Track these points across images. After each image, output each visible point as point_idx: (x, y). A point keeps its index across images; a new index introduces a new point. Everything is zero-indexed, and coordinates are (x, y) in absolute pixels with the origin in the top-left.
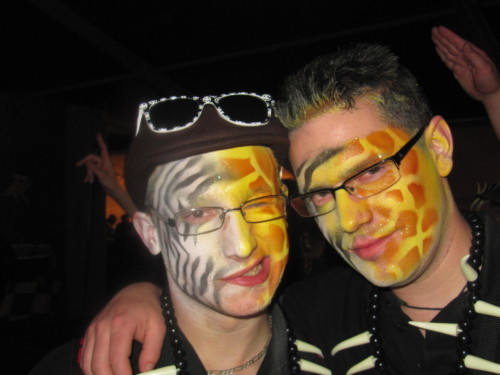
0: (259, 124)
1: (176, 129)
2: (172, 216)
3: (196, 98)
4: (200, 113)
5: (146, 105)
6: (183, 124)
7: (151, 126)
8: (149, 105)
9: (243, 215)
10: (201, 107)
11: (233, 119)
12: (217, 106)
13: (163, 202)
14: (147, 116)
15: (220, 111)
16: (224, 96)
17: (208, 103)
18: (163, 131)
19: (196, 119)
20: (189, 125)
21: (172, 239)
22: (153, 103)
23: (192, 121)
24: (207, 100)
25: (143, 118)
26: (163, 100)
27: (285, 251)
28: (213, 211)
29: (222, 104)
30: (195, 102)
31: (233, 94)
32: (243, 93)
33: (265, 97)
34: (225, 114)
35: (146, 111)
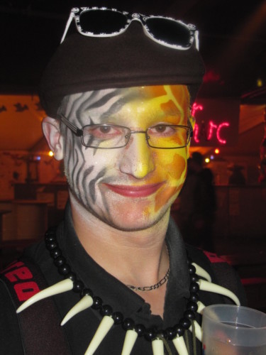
0: (179, 48)
1: (102, 35)
2: (80, 127)
3: (125, 13)
4: (127, 26)
5: (78, 10)
6: (110, 33)
7: (79, 28)
8: (81, 10)
9: (147, 138)
10: (129, 21)
11: (157, 37)
12: (144, 23)
13: (74, 115)
14: (78, 19)
15: (145, 28)
16: (152, 17)
17: (136, 19)
18: (90, 34)
19: (122, 31)
20: (115, 34)
21: (76, 147)
22: (85, 9)
23: (118, 31)
24: (136, 17)
25: (73, 20)
26: (95, 8)
27: (182, 180)
28: (121, 130)
29: (149, 23)
30: (124, 16)
31: (161, 17)
32: (171, 19)
33: (190, 27)
34: (150, 32)
35: (77, 14)
